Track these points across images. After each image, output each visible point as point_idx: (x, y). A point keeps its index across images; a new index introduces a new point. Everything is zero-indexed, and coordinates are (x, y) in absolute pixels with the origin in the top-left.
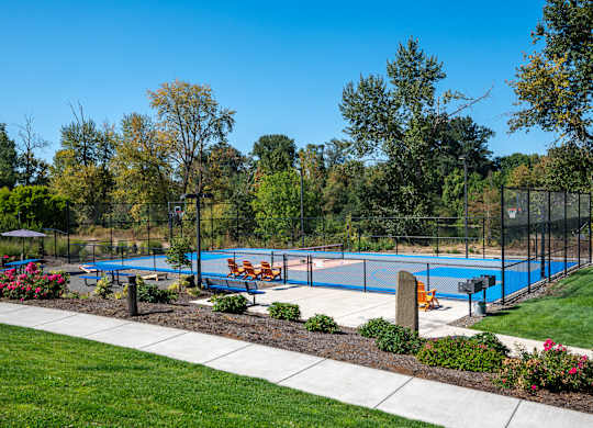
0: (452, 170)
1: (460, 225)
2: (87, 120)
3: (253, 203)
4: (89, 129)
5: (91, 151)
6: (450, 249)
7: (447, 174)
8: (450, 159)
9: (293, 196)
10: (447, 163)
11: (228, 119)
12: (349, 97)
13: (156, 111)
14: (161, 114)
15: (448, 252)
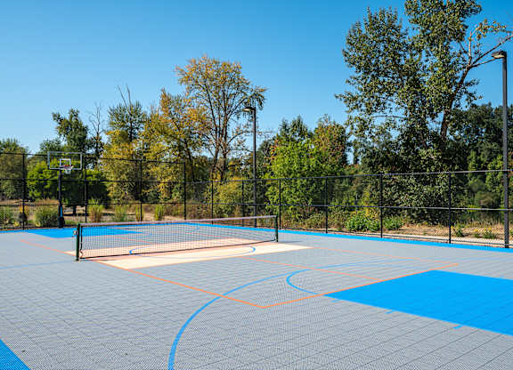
0: (496, 157)
1: (502, 208)
2: (134, 103)
3: (267, 176)
4: (135, 111)
5: (136, 131)
6: (481, 230)
7: (490, 161)
8: (494, 146)
9: (306, 168)
10: (491, 150)
11: (258, 96)
12: (355, 41)
13: (184, 87)
14: (190, 90)
15: (477, 236)
